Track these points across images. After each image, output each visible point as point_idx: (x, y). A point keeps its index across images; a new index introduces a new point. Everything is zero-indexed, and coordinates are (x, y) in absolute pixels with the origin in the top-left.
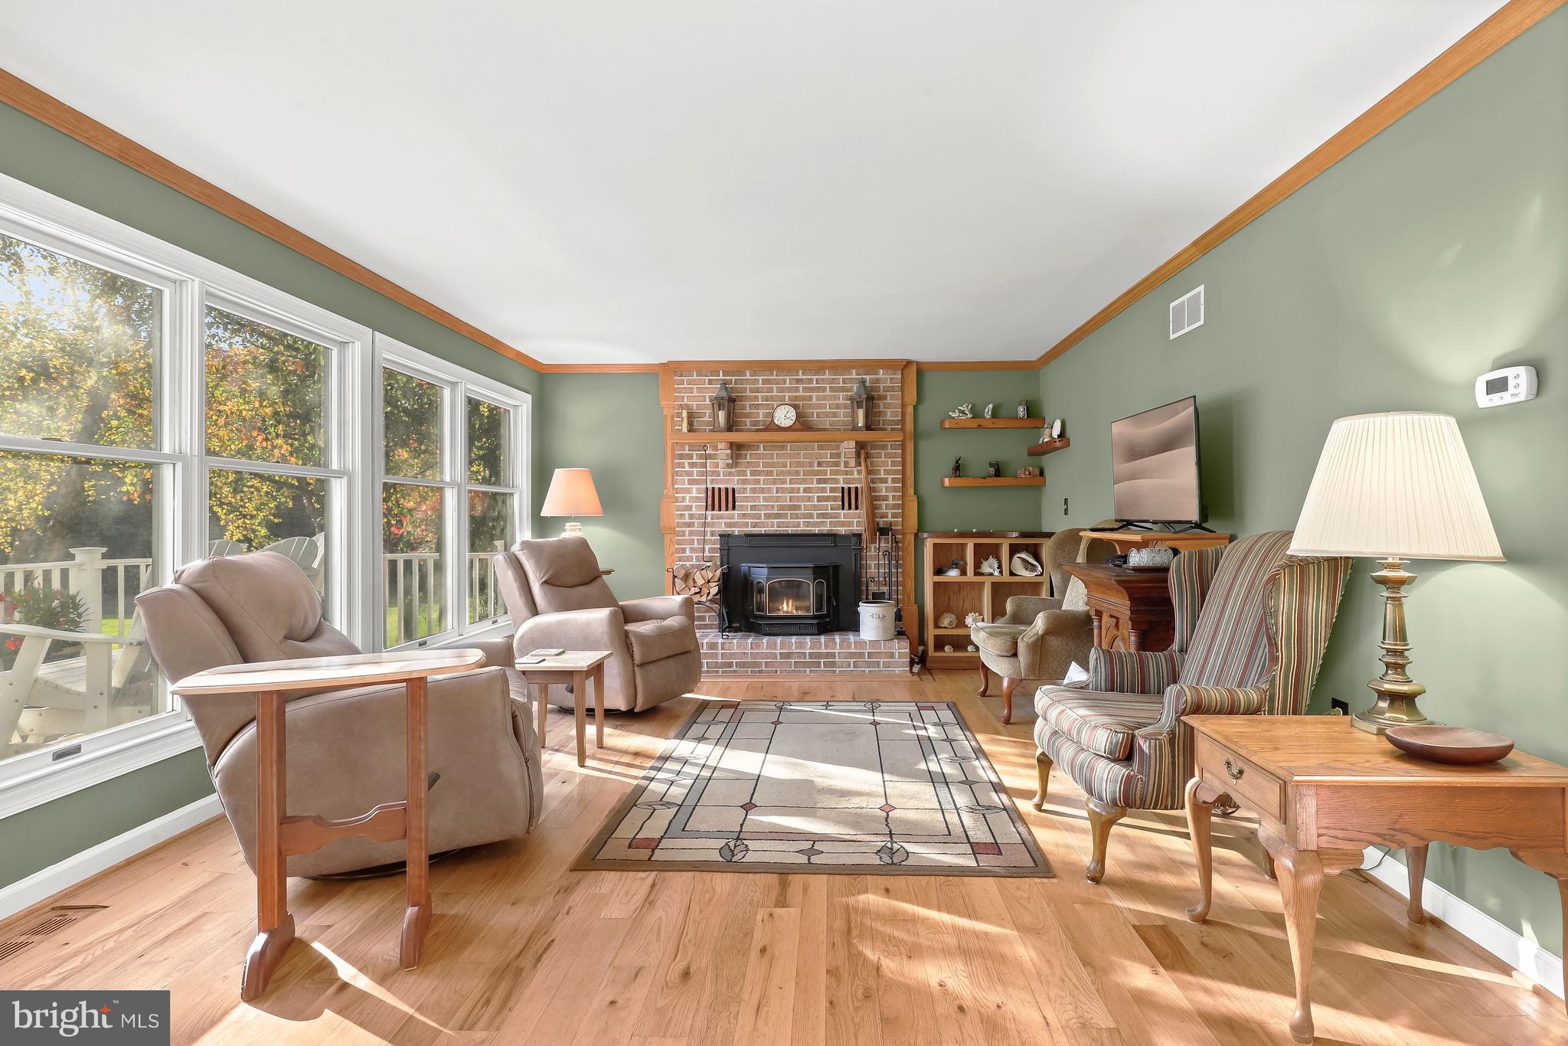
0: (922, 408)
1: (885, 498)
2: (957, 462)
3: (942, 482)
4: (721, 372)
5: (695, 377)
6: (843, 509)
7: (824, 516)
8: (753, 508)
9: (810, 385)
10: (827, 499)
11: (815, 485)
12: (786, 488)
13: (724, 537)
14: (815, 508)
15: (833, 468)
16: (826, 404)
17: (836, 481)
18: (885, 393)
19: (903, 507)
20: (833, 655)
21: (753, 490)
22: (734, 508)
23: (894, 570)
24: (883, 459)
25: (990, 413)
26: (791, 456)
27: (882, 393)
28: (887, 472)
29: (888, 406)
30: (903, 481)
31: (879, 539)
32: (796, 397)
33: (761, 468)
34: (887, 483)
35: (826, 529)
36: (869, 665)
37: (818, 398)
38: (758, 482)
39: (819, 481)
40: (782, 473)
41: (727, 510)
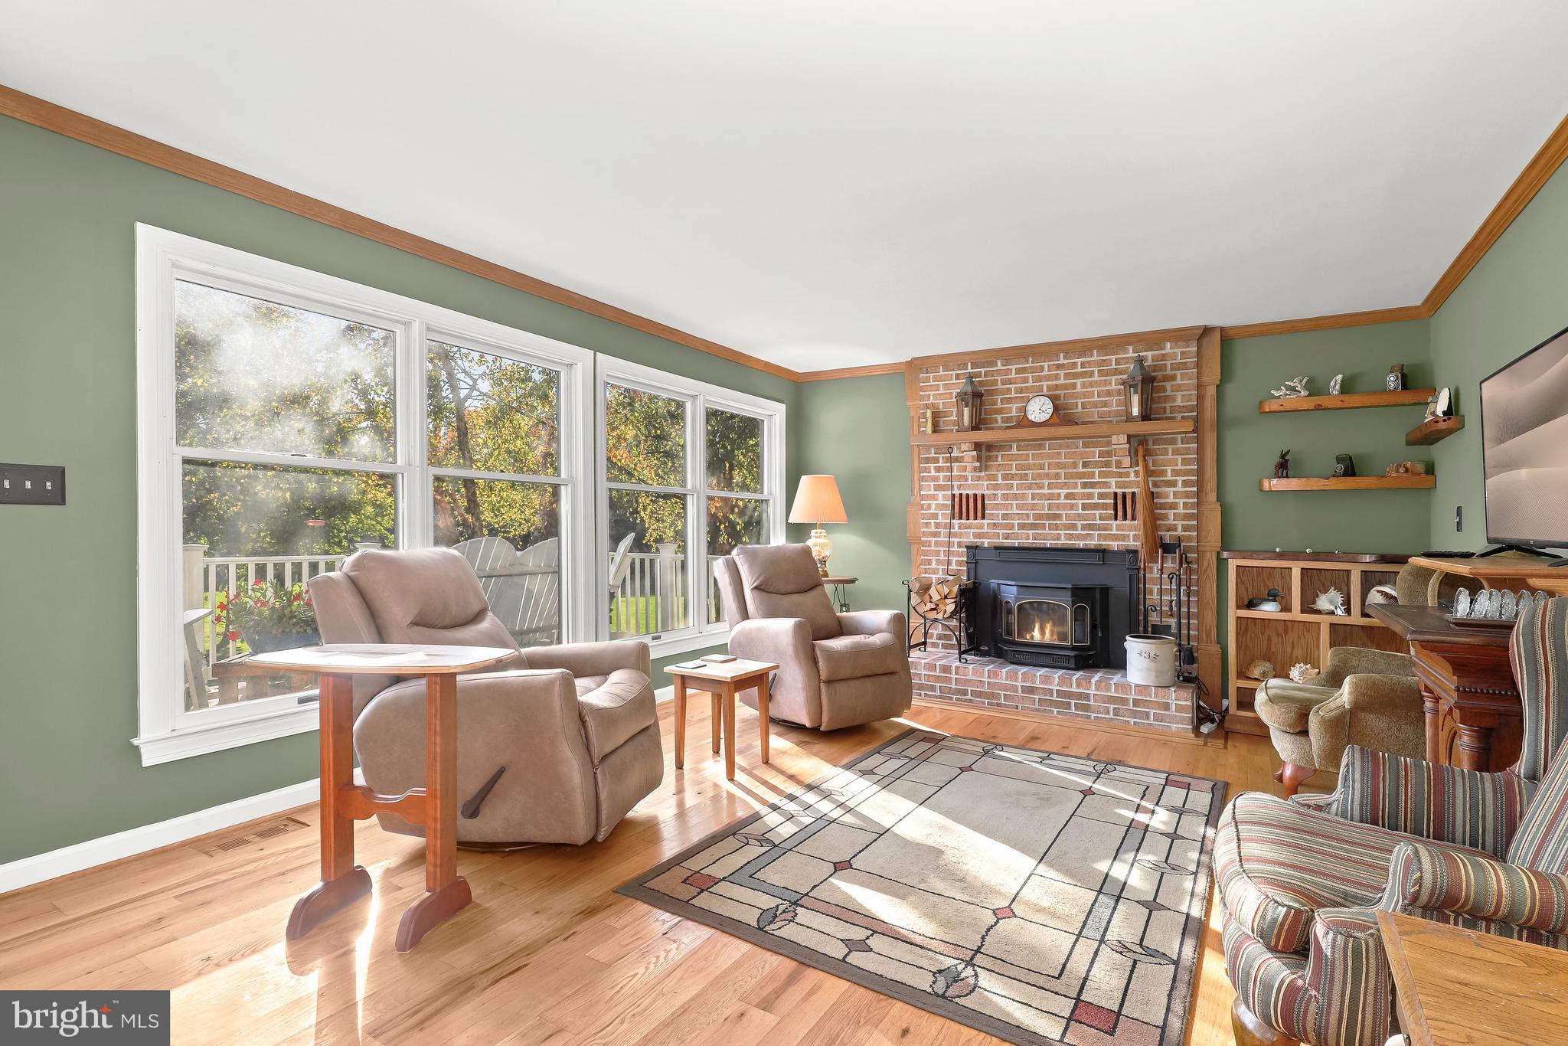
0: (1230, 389)
1: (1174, 506)
2: (1283, 456)
3: (1261, 484)
4: (970, 364)
5: (942, 373)
6: (1116, 519)
7: (1090, 527)
8: (1005, 516)
9: (1073, 371)
10: (1095, 506)
11: (1079, 490)
12: (1044, 494)
13: (972, 549)
14: (1080, 517)
15: (1102, 469)
16: (1093, 392)
17: (1107, 485)
18: (1173, 372)
19: (1198, 517)
20: (1087, 697)
21: (1005, 497)
22: (983, 517)
23: (1184, 598)
24: (1170, 456)
25: (1337, 387)
26: (1049, 456)
27: (1169, 372)
28: (1176, 473)
29: (1179, 388)
30: (1200, 484)
31: (1162, 557)
32: (1057, 385)
33: (1014, 471)
34: (1175, 486)
35: (1093, 543)
36: (1134, 714)
37: (1083, 385)
38: (1011, 487)
39: (1085, 485)
40: (1039, 477)
41: (976, 519)
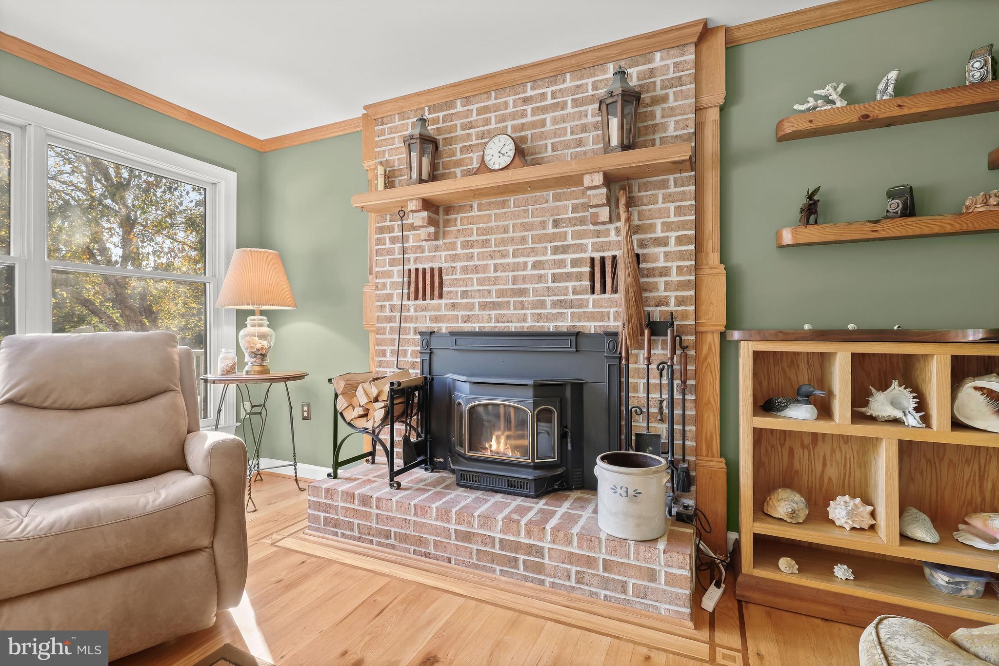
0: (736, 112)
1: (664, 272)
2: (810, 197)
3: (778, 236)
4: (427, 108)
5: (397, 123)
6: (593, 292)
7: (561, 304)
8: (465, 294)
9: (543, 104)
10: (568, 277)
11: (549, 257)
12: (508, 264)
13: (428, 336)
14: (550, 291)
15: (576, 228)
16: (566, 128)
17: (581, 248)
18: (665, 91)
19: (697, 285)
20: (540, 552)
21: (465, 270)
22: (441, 296)
23: (677, 396)
24: (660, 205)
25: (890, 89)
26: (514, 216)
27: (659, 92)
28: (667, 227)
29: (672, 112)
30: (698, 241)
31: (649, 341)
32: (523, 125)
33: (474, 238)
34: (666, 244)
35: (565, 325)
36: (605, 583)
37: (555, 121)
38: (470, 257)
39: (556, 250)
40: (503, 242)
41: (432, 299)
